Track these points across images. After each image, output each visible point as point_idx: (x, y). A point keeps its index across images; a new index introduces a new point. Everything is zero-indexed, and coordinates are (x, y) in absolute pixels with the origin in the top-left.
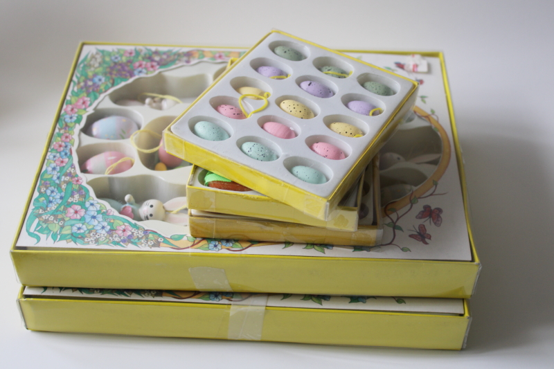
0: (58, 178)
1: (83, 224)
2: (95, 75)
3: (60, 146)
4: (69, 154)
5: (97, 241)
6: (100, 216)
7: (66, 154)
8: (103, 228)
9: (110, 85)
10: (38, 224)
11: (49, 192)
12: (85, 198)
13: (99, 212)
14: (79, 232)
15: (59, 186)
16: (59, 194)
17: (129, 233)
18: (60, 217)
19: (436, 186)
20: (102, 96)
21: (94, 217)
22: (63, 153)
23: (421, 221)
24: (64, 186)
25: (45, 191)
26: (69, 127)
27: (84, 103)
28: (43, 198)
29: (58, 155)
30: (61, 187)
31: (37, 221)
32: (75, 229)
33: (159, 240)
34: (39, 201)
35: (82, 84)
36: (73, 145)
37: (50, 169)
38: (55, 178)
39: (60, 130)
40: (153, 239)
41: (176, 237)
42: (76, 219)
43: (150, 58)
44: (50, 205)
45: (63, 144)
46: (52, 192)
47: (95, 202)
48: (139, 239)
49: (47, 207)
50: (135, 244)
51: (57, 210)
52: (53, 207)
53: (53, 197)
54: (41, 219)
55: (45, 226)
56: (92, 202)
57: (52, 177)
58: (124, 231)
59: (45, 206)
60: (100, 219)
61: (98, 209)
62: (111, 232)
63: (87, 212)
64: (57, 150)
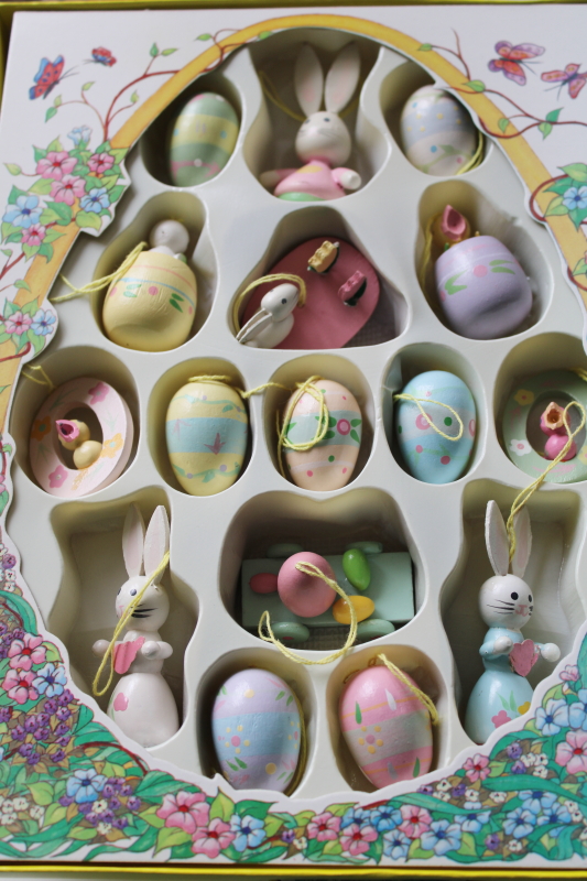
0: (472, 817)
2: (64, 800)
3: (357, 836)
4: (382, 809)
7: (385, 816)
9: (108, 751)
11: (521, 831)
12: (531, 740)
15: (498, 811)
16: (526, 805)
19: (432, 46)
22: (384, 824)
24: (499, 798)
25: (520, 840)
26: (282, 828)
27: (184, 808)
28: (545, 840)
29: (389, 836)
30: (503, 804)
34: (556, 849)
35: (103, 829)
36: (351, 805)
37: (442, 845)
38: (474, 825)
39: (292, 851)
44: (563, 817)
45: (349, 831)
46: (520, 822)
49: (571, 823)
53: (537, 816)
56: (540, 721)
57: (471, 833)
59: (570, 830)
63: (575, 725)
64: (371, 843)
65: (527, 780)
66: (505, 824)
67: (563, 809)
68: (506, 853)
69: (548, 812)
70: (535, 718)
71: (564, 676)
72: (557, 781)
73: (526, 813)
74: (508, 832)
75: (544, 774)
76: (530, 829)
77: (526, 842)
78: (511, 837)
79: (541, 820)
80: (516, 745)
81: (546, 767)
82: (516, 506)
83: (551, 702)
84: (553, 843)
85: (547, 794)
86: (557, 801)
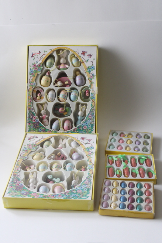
5: (93, 122)
8: (89, 121)
17: (91, 115)
18: (87, 130)
20: (46, 128)
21: (86, 123)
23: (86, 55)
43: (31, 119)
48: (92, 113)
50: (94, 114)
58: (90, 117)
62: (90, 119)
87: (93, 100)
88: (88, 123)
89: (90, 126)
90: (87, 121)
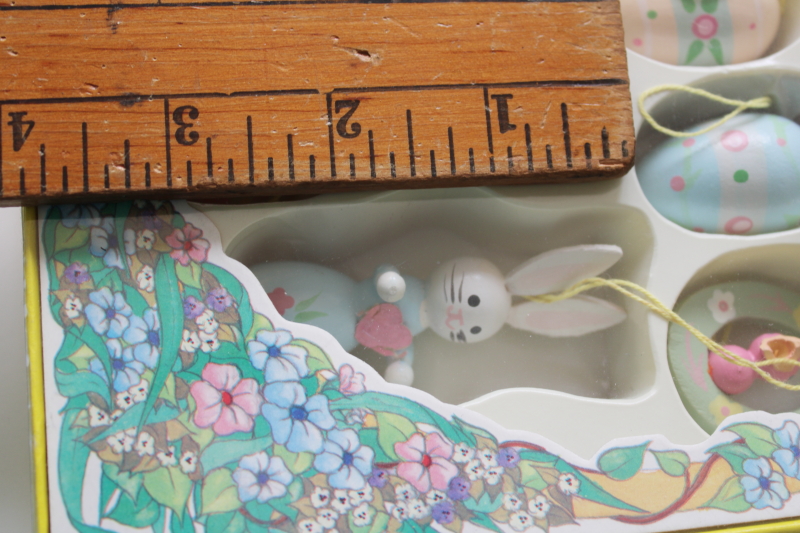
1: (270, 452)
6: (318, 403)
8: (348, 458)
10: (107, 484)
11: (96, 315)
13: (308, 381)
14: (265, 494)
16: (137, 321)
17: (449, 472)
18: (174, 432)
21: (299, 413)
25: (83, 314)
28: (85, 352)
30: (136, 287)
31: (94, 464)
32: (247, 479)
33: (564, 486)
34: (74, 370)
40: (540, 485)
41: (617, 459)
42: (235, 434)
44: (122, 380)
46: (110, 313)
47: (284, 339)
51: (154, 402)
52: (133, 386)
53: (120, 339)
54: (107, 455)
55: (132, 485)
56: (270, 338)
58: (427, 462)
59: (104, 391)
60: (327, 422)
61: (304, 371)
63: (269, 392)
65: (175, 320)
66: (105, 291)
67: (135, 379)
68: (62, 295)
69: (128, 355)
70: (273, 329)
71: (346, 372)
72: (178, 367)
73: (124, 322)
74: (94, 296)
75: (187, 347)
76: (100, 328)
77: (80, 323)
78: (86, 302)
79: (114, 345)
80: (228, 302)
81: (199, 350)
82: (623, 286)
83: (302, 353)
84: (82, 364)
85: (156, 353)
86: (146, 368)
87: (720, 471)
88: (314, 441)
89: (263, 478)
90: (343, 418)
